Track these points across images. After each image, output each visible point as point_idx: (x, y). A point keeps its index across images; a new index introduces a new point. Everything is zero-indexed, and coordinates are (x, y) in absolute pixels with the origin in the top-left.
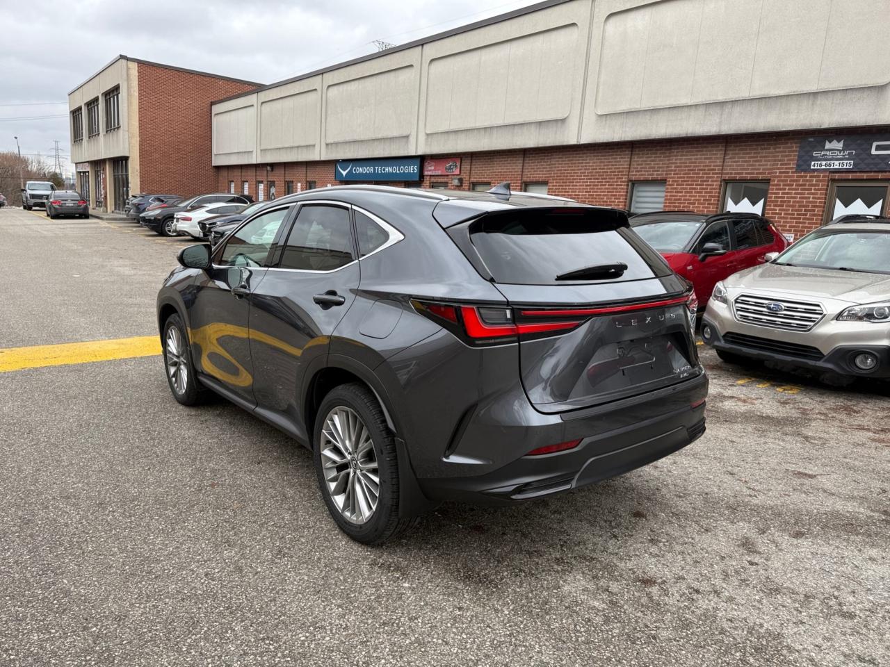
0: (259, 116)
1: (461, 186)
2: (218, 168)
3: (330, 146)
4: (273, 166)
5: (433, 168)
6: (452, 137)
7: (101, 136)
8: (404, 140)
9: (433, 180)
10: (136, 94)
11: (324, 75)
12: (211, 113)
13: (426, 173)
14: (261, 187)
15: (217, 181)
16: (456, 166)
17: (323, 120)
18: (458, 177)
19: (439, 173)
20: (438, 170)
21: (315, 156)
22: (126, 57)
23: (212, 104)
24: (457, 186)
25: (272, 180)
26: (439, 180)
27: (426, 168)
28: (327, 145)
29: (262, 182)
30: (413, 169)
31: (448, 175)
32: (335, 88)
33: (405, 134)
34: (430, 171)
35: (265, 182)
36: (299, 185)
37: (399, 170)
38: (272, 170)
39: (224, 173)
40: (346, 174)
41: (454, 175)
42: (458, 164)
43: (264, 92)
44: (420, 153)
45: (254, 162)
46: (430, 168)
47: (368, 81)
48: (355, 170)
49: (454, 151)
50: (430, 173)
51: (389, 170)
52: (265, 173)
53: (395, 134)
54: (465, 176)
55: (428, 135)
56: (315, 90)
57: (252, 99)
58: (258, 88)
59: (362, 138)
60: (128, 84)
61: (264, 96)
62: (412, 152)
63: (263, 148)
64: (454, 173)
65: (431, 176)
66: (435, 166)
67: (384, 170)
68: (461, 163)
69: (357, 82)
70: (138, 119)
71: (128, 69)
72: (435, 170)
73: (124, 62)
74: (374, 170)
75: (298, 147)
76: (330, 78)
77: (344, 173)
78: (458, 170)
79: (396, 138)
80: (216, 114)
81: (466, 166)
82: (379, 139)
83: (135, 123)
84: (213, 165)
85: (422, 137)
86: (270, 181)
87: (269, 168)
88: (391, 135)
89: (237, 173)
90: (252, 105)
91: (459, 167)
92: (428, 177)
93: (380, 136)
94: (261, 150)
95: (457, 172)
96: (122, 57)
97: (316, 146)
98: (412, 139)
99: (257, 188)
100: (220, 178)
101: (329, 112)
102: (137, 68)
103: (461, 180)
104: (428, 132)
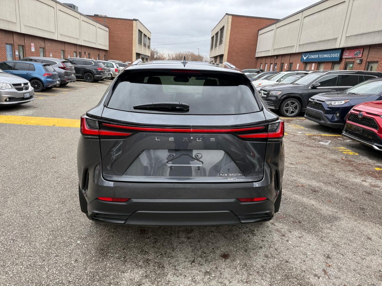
0: (275, 33)
1: (361, 63)
2: (258, 58)
3: (300, 46)
4: (277, 56)
5: (348, 54)
6: (359, 37)
7: (217, 47)
8: (335, 40)
9: (347, 60)
10: (230, 29)
11: (303, 12)
12: (258, 34)
13: (344, 57)
14: (272, 66)
15: (256, 64)
16: (360, 53)
17: (300, 34)
18: (360, 59)
19: (351, 57)
20: (351, 55)
21: (294, 51)
22: (228, 14)
23: (259, 30)
24: (359, 64)
25: (276, 62)
26: (350, 61)
27: (344, 55)
28: (299, 45)
29: (272, 64)
30: (337, 55)
31: (355, 58)
32: (308, 17)
33: (335, 37)
34: (346, 56)
35: (273, 64)
36: (286, 64)
37: (330, 56)
38: (277, 58)
39: (259, 60)
40: (306, 59)
41: (358, 58)
42: (361, 52)
43: (278, 23)
44: (341, 47)
45: (270, 55)
46: (346, 54)
47: (322, 13)
48: (310, 57)
49: (359, 45)
50: (345, 57)
51: (325, 56)
52: (274, 59)
53: (331, 38)
54: (364, 58)
55: (347, 37)
56: (299, 19)
57: (273, 27)
58: (277, 21)
59: (315, 41)
60: (227, 25)
61: (279, 24)
62: (337, 47)
63: (274, 48)
64: (358, 57)
65: (346, 58)
66: (349, 53)
67: (323, 56)
68: (363, 51)
69: (317, 14)
70: (229, 39)
71: (228, 18)
72: (349, 55)
73: (227, 16)
74: (318, 56)
75: (287, 47)
76: (306, 13)
77: (305, 58)
78: (361, 54)
79: (331, 39)
80: (260, 35)
81: (366, 52)
82: (322, 41)
83: (228, 41)
84: (256, 57)
85: (344, 38)
86: (275, 63)
87: (275, 57)
88: (329, 38)
89: (264, 60)
90: (273, 30)
91: (361, 53)
92: (345, 59)
93: (323, 39)
94: (274, 49)
95: (360, 56)
96: (227, 14)
97: (295, 46)
98: (339, 40)
99: (270, 66)
100: (258, 62)
101: (303, 29)
102: (231, 18)
103: (361, 61)
104: (347, 36)
